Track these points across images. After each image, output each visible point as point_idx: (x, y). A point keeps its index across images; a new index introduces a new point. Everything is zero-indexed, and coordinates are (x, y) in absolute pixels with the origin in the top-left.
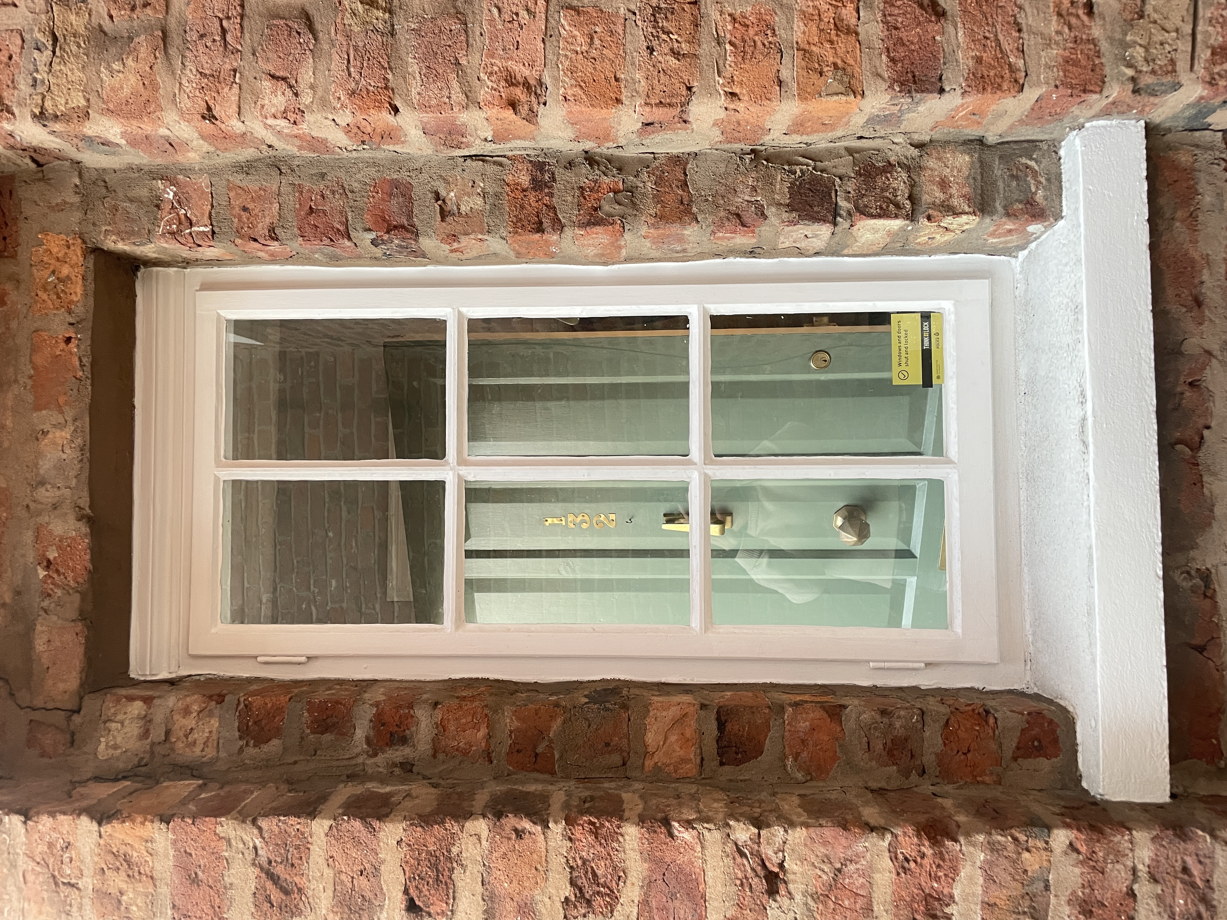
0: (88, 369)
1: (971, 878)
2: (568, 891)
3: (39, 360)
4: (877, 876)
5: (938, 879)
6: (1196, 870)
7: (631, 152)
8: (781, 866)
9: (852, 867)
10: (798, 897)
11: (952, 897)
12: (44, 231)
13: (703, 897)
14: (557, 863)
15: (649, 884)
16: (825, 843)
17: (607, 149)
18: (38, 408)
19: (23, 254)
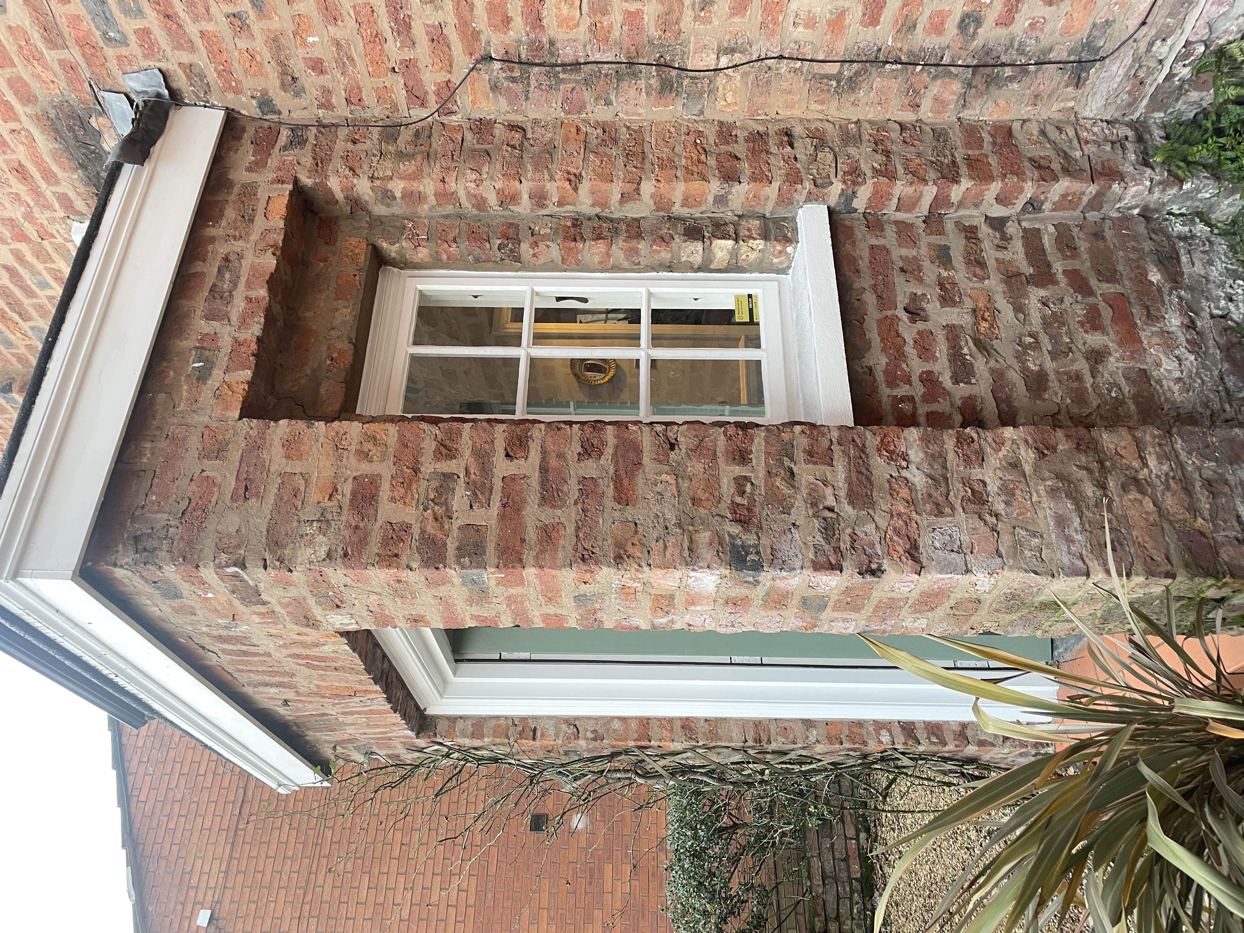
0: (363, 287)
1: (759, 443)
2: (580, 450)
3: (340, 282)
4: (718, 443)
5: (745, 443)
6: (858, 441)
7: (616, 215)
8: (676, 440)
9: (707, 439)
10: (684, 450)
11: (751, 451)
12: (349, 236)
13: (641, 451)
14: (576, 439)
15: (617, 447)
16: (695, 430)
17: (606, 213)
18: (337, 299)
19: (338, 244)
